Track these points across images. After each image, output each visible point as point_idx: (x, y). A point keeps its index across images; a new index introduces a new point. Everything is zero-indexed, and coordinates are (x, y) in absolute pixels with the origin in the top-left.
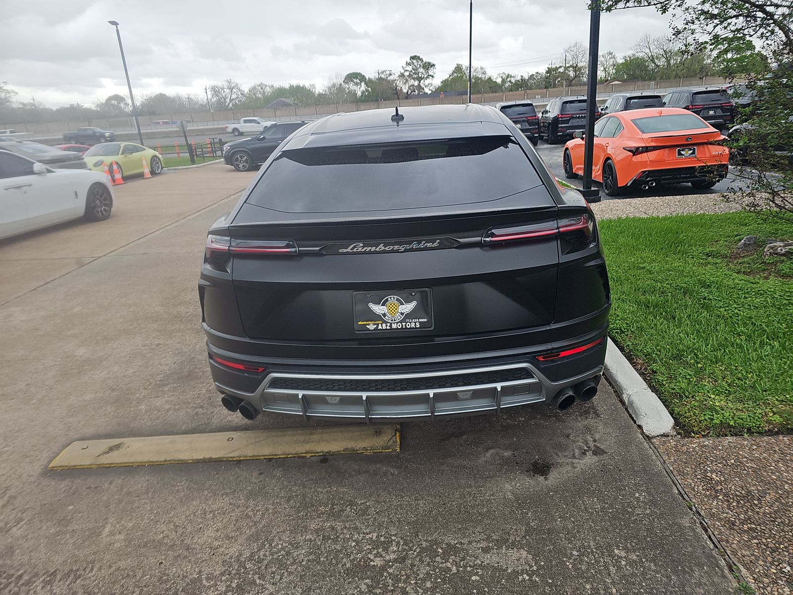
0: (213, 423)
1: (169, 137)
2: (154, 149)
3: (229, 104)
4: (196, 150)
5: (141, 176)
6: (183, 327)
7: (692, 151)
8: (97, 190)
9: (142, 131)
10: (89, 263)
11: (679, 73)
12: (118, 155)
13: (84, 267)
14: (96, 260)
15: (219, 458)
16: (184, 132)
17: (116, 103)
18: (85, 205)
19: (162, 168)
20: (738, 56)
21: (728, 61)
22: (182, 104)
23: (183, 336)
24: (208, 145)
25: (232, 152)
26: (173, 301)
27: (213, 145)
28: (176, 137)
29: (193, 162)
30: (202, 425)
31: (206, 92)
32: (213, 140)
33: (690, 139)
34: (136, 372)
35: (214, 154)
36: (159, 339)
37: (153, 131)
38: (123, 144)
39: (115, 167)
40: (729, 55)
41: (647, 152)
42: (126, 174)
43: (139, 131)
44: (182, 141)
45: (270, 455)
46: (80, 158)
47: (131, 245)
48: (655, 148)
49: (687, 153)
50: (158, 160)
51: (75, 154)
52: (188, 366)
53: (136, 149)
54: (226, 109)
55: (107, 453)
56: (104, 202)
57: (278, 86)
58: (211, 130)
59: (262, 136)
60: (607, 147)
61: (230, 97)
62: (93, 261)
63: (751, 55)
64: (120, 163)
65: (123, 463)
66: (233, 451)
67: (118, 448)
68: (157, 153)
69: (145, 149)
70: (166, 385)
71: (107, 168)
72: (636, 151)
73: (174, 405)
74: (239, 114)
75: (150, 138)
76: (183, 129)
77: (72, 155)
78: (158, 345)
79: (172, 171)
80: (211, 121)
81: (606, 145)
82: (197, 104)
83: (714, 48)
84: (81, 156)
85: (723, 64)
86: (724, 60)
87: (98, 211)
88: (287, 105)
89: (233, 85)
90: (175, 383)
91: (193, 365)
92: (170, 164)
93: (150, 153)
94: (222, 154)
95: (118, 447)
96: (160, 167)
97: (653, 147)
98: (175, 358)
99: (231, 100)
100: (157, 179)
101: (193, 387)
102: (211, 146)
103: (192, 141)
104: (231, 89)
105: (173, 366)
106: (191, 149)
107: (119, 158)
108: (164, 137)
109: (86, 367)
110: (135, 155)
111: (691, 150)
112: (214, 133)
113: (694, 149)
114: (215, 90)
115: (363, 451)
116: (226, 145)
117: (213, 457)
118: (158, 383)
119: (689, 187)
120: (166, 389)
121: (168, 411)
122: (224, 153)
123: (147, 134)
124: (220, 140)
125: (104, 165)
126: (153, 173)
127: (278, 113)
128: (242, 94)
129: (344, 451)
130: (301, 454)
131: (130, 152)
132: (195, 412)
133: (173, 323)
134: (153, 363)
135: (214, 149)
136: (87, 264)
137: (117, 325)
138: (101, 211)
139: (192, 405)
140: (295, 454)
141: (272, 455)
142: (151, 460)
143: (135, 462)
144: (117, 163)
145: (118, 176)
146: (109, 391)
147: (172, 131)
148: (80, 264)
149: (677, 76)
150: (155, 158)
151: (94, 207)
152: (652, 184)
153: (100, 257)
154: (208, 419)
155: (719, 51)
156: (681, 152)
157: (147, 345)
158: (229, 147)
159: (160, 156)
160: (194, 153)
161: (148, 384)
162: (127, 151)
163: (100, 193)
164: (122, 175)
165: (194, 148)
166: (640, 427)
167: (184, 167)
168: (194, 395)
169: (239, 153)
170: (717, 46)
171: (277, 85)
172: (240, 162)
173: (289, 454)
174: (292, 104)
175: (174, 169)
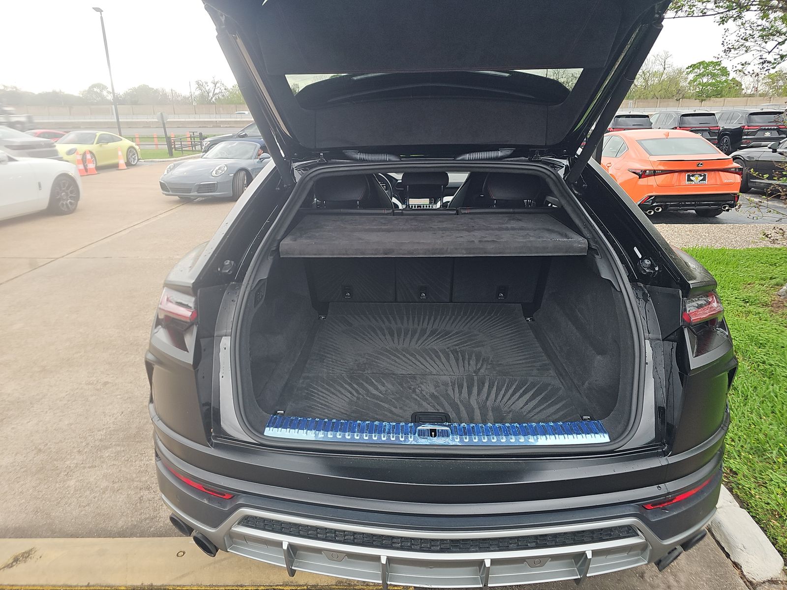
0: (160, 517)
1: (150, 127)
2: (132, 139)
3: (212, 98)
4: (174, 143)
5: (115, 166)
6: (138, 359)
7: (703, 177)
8: (63, 181)
9: (120, 120)
10: (43, 265)
11: (656, 94)
12: (93, 144)
13: (37, 270)
14: (51, 261)
15: (163, 585)
16: (164, 124)
17: (98, 91)
18: (49, 197)
19: (138, 159)
20: (714, 81)
21: (704, 85)
22: (165, 95)
23: (136, 372)
24: (188, 138)
26: (131, 321)
27: (193, 139)
28: (157, 127)
29: (171, 155)
30: (146, 519)
31: (190, 86)
32: (194, 135)
33: (702, 164)
34: (71, 424)
35: (194, 148)
36: (108, 375)
37: (134, 120)
38: (99, 133)
39: (89, 156)
40: (705, 80)
41: (654, 175)
42: (100, 164)
43: (118, 119)
44: (161, 132)
45: (233, 586)
46: (51, 146)
47: (93, 246)
48: (664, 172)
49: (697, 179)
50: (134, 151)
51: (47, 141)
52: (138, 420)
53: (113, 139)
54: (210, 103)
55: (10, 566)
56: (71, 195)
58: (192, 122)
60: (608, 167)
61: (213, 91)
62: (49, 263)
63: (726, 81)
64: (94, 152)
65: (29, 586)
66: (183, 576)
67: (26, 558)
68: (134, 144)
69: (122, 140)
70: (106, 448)
71: (80, 157)
72: (642, 175)
73: (114, 482)
74: (221, 109)
75: (130, 128)
76: (163, 121)
77: (43, 141)
78: (106, 383)
79: (148, 163)
80: (193, 114)
81: (608, 165)
82: (180, 96)
83: (690, 72)
84: (53, 143)
85: (698, 87)
86: (700, 84)
87: (63, 204)
90: (119, 445)
91: (145, 418)
92: (147, 155)
93: (126, 143)
94: (202, 149)
95: (27, 555)
96: (137, 158)
97: (662, 170)
98: (124, 406)
99: (214, 95)
100: (132, 170)
101: (141, 454)
102: (191, 139)
103: (171, 133)
104: (215, 84)
105: (120, 417)
106: (169, 142)
107: (94, 147)
108: (144, 127)
109: (11, 412)
110: (111, 145)
111: (701, 176)
112: (195, 126)
113: (705, 175)
114: (199, 84)
115: (363, 587)
116: (206, 140)
117: (155, 584)
118: (97, 443)
119: (692, 214)
120: (106, 454)
121: (104, 493)
122: (203, 147)
123: (127, 123)
124: (201, 134)
125: (77, 154)
126: (128, 164)
128: (225, 89)
129: (336, 586)
130: (277, 586)
131: (106, 141)
132: (139, 496)
133: (127, 354)
134: (95, 412)
135: (193, 143)
136: (41, 266)
137: (61, 351)
138: (66, 204)
139: (136, 484)
140: (269, 586)
141: (237, 586)
142: (69, 583)
143: (46, 585)
144: (91, 152)
145: (91, 166)
146: (34, 452)
147: (152, 122)
148: (34, 266)
149: (654, 97)
150: (132, 149)
151: (59, 200)
152: (658, 209)
153: (57, 258)
154: (155, 510)
155: (695, 75)
156: (691, 178)
157: (92, 384)
159: (137, 147)
160: (173, 146)
161: (84, 444)
162: (102, 140)
163: (67, 185)
164: (96, 164)
165: (173, 141)
166: (736, 565)
167: (161, 160)
168: (140, 466)
170: (693, 69)
173: (260, 586)
175: (151, 161)
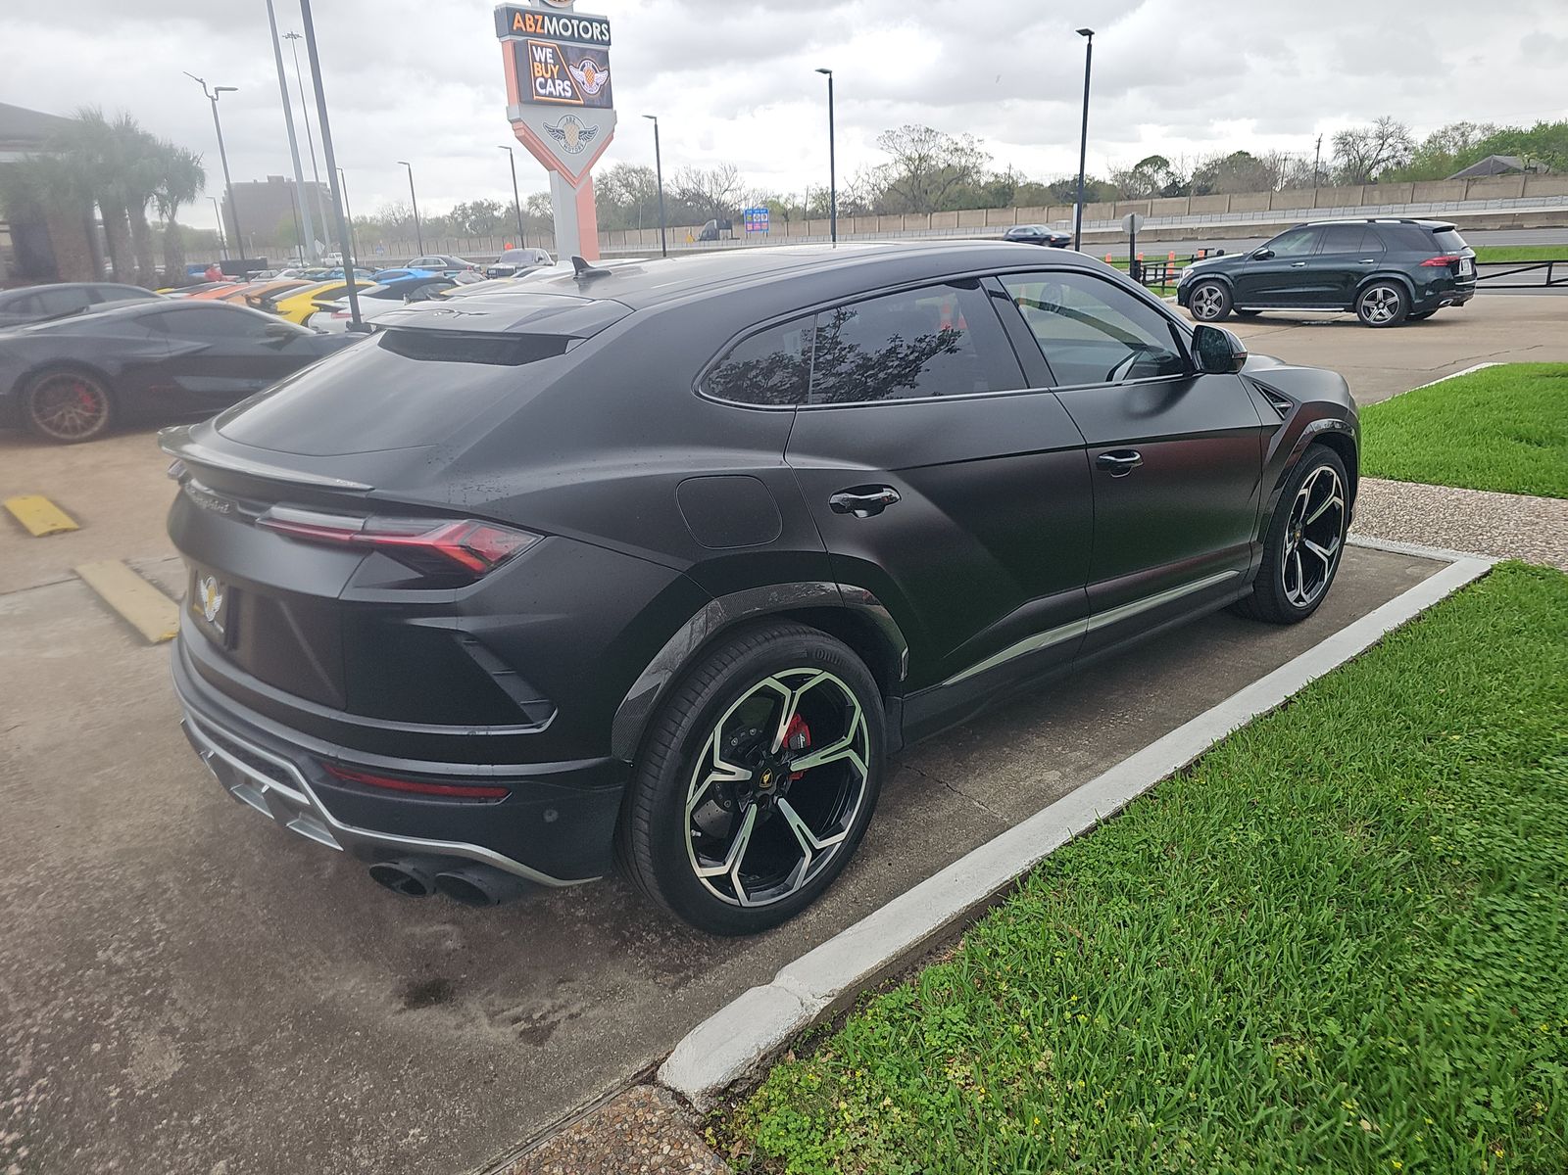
3: (1369, 172)
4: (1145, 272)
16: (1132, 236)
25: (1195, 279)
31: (1318, 148)
32: (1206, 253)
57: (1504, 128)
59: (1266, 251)
61: (1374, 157)
76: (1133, 230)
88: (1507, 171)
89: (1391, 130)
99: (1376, 163)
104: (1384, 138)
106: (1136, 270)
114: (1345, 142)
127: (1475, 190)
128: (1406, 149)
158: (1192, 271)
165: (1142, 269)
169: (1208, 283)
171: (1503, 123)
172: (1205, 303)
174: (1522, 168)
